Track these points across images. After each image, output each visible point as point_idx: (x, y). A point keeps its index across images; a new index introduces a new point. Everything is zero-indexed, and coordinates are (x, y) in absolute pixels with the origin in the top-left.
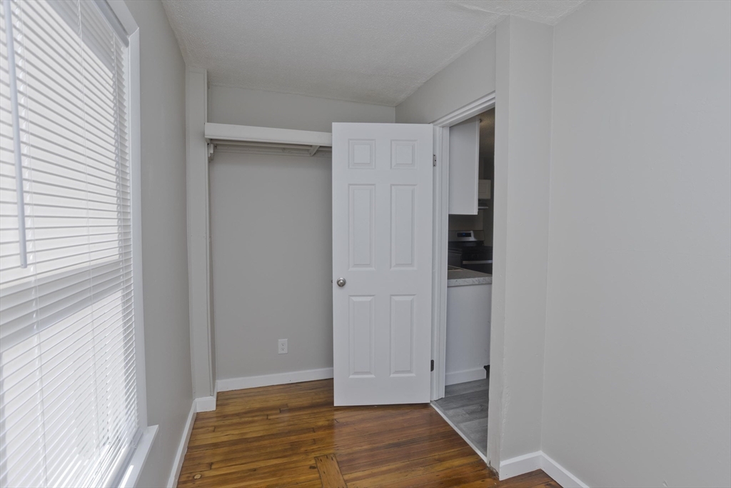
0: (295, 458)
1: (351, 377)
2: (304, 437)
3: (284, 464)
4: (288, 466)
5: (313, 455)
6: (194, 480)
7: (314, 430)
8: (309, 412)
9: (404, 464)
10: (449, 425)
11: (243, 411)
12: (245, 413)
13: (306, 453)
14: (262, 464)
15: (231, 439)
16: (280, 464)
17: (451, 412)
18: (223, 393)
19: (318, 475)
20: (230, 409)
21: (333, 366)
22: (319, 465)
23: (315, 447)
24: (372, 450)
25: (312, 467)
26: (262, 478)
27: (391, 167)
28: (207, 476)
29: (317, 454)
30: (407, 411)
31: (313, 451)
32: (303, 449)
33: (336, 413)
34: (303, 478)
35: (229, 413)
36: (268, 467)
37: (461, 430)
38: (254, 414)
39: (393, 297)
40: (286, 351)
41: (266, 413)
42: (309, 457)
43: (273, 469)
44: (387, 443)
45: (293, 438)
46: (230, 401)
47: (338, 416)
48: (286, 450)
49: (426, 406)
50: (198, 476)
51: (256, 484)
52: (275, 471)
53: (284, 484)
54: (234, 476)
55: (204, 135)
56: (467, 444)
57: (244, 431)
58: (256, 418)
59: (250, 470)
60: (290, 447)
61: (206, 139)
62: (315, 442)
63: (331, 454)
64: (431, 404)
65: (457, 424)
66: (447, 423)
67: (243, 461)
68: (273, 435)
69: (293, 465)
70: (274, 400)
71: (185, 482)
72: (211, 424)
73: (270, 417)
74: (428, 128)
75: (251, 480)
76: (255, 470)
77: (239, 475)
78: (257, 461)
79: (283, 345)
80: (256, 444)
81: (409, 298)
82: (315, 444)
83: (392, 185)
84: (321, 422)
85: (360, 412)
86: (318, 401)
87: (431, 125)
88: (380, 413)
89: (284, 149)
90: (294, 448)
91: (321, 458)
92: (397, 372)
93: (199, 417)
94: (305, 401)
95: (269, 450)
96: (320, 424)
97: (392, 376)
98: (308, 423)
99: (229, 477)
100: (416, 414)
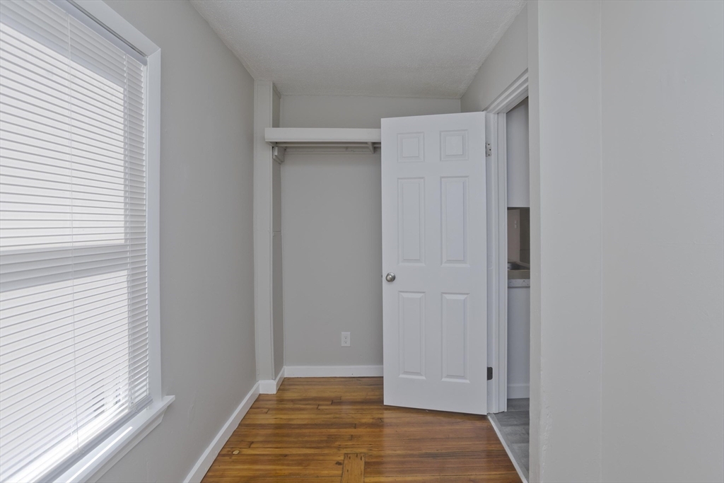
0: (326, 451)
1: (401, 376)
2: (343, 431)
3: (315, 455)
4: (316, 458)
5: (345, 451)
6: (231, 455)
7: (355, 426)
8: (359, 407)
9: (433, 478)
10: (500, 443)
11: (300, 398)
12: (300, 400)
13: (339, 448)
14: (295, 451)
15: (278, 422)
16: (310, 455)
17: (509, 429)
18: (289, 379)
19: (340, 472)
20: (289, 395)
21: (383, 364)
22: (346, 462)
23: (350, 443)
24: (404, 456)
25: (339, 463)
26: (288, 465)
27: (440, 160)
28: (243, 453)
29: (348, 451)
30: (459, 420)
31: (346, 447)
32: (337, 443)
33: (385, 412)
34: (325, 472)
35: (286, 398)
36: (299, 455)
37: (512, 451)
38: (307, 402)
39: (444, 295)
40: (348, 344)
41: (318, 402)
42: (341, 452)
43: (302, 458)
44: (424, 451)
45: (333, 431)
46: (292, 387)
47: (387, 415)
48: (321, 442)
49: (483, 418)
50: (236, 452)
51: (281, 470)
52: (304, 461)
53: (306, 475)
54: (266, 458)
55: (264, 139)
56: (514, 469)
57: (293, 417)
58: (308, 407)
59: (281, 455)
60: (326, 439)
61: (267, 142)
62: (352, 437)
63: (361, 453)
64: (489, 417)
65: (510, 443)
66: (499, 440)
67: (279, 445)
68: (316, 425)
69: (321, 458)
70: (330, 392)
71: (224, 455)
72: (267, 406)
73: (320, 407)
74: (481, 115)
75: (278, 465)
76: (286, 456)
77: (270, 458)
78: (291, 447)
79: (346, 338)
80: (297, 431)
81: (462, 297)
82: (351, 440)
83: (442, 178)
84: (367, 419)
85: (408, 415)
86: (371, 397)
87: (484, 113)
88: (429, 418)
89: (347, 148)
90: (330, 441)
91: (351, 455)
92: (449, 376)
93: (260, 398)
94: (359, 395)
95: (306, 439)
96: (364, 421)
97: (444, 379)
98: (353, 418)
99: (261, 458)
100: (468, 425)
